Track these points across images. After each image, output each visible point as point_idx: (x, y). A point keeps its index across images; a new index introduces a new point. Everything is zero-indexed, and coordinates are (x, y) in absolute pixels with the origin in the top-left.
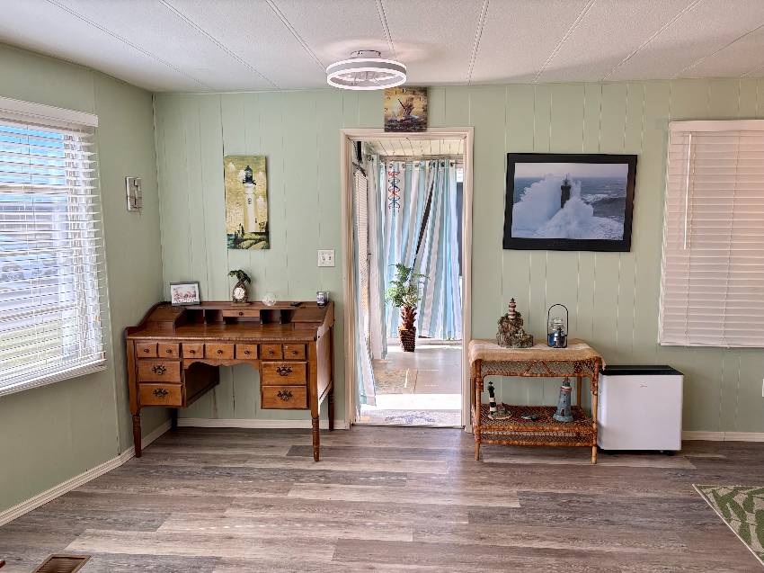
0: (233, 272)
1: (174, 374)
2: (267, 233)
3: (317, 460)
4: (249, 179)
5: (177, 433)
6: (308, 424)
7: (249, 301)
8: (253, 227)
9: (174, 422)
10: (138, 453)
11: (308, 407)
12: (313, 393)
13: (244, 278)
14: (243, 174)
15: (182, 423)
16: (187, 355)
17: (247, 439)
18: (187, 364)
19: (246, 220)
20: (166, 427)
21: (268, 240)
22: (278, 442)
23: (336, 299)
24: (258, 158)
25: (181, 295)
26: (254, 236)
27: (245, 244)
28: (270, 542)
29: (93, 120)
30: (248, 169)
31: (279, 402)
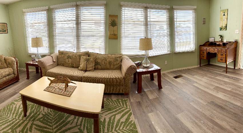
0: (219, 35)
1: (205, 54)
2: (226, 27)
3: (226, 73)
4: (224, 15)
5: (209, 65)
6: (225, 66)
7: (222, 41)
8: (224, 26)
9: (209, 63)
10: (200, 66)
11: (225, 63)
12: (226, 60)
13: (221, 36)
14: (223, 14)
15: (211, 63)
16: (207, 50)
17: (218, 67)
18: (207, 52)
19: (223, 25)
20: (207, 63)
21: (226, 28)
22: (222, 69)
23: (238, 41)
24: (226, 10)
25: (211, 40)
26: (224, 28)
27: (222, 29)
28: (206, 83)
29: (195, 7)
30: (224, 13)
31: (221, 61)
